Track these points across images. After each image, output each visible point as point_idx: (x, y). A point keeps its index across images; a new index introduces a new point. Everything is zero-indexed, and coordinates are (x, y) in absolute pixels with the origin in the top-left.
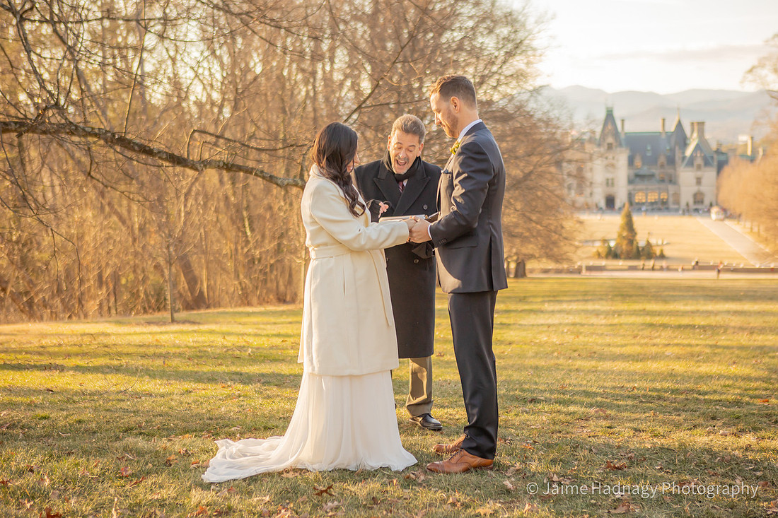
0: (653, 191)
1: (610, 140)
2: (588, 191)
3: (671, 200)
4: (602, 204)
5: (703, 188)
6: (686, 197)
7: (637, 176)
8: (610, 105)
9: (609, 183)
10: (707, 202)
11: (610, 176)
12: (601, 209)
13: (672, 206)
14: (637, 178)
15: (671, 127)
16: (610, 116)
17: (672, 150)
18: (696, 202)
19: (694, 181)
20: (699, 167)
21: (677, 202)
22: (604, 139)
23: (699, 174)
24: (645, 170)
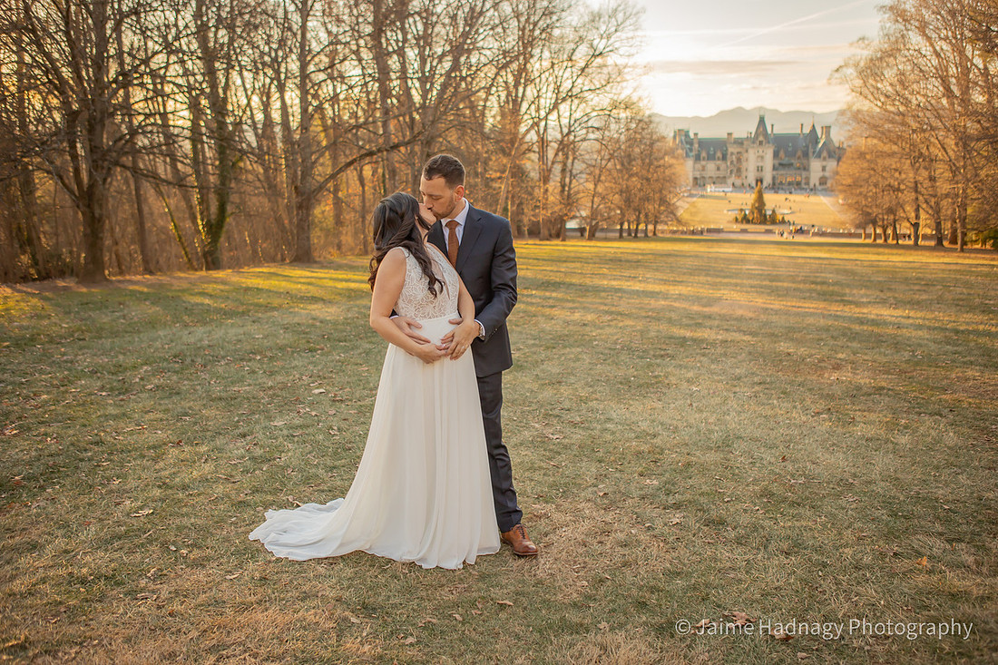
0: (791, 175)
1: (761, 138)
2: (744, 174)
3: (803, 181)
4: (753, 184)
5: (827, 174)
6: (814, 180)
7: (780, 164)
8: (762, 113)
9: (760, 169)
10: (829, 185)
11: (760, 164)
12: (753, 188)
13: (803, 186)
14: (779, 166)
15: (807, 130)
16: (762, 121)
17: (807, 147)
18: (820, 184)
19: (821, 169)
20: (824, 159)
21: (807, 183)
22: (757, 138)
23: (824, 163)
24: (786, 161)
